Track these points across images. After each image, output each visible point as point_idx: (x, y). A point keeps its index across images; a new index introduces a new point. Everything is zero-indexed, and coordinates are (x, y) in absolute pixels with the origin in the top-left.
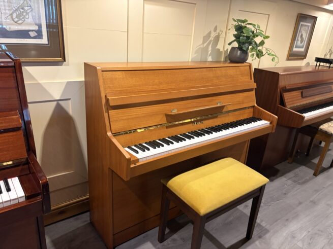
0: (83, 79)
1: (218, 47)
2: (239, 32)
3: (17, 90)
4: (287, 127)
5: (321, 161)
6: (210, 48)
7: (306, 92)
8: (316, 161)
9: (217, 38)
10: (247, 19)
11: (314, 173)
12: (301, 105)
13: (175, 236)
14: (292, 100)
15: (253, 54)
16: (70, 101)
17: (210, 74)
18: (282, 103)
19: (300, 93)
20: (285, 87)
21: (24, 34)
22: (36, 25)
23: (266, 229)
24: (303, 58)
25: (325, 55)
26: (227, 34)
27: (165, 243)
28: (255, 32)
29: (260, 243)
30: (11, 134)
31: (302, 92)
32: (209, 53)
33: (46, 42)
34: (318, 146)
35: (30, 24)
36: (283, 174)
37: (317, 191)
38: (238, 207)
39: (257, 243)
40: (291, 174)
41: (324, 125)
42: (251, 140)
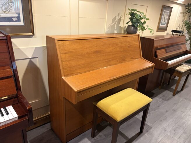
0: (45, 45)
1: (120, 25)
2: (133, 16)
3: (9, 53)
4: (158, 69)
5: (177, 87)
6: (116, 26)
7: (168, 50)
8: (174, 87)
9: (120, 20)
10: (137, 9)
11: (173, 94)
12: (165, 57)
13: (101, 134)
14: (161, 54)
15: (140, 29)
16: (37, 59)
17: (117, 41)
18: (156, 56)
19: (165, 50)
20: (157, 47)
21: (10, 19)
22: (17, 14)
23: (150, 126)
24: (165, 30)
25: (177, 28)
26: (125, 18)
27: (95, 138)
28: (141, 16)
29: (148, 135)
30: (7, 80)
31: (166, 50)
32: (115, 28)
33: (23, 24)
34: (174, 79)
35: (13, 13)
36: (156, 96)
37: (175, 104)
38: (135, 116)
39: (146, 134)
40: (161, 95)
41: (178, 67)
42: (140, 78)
